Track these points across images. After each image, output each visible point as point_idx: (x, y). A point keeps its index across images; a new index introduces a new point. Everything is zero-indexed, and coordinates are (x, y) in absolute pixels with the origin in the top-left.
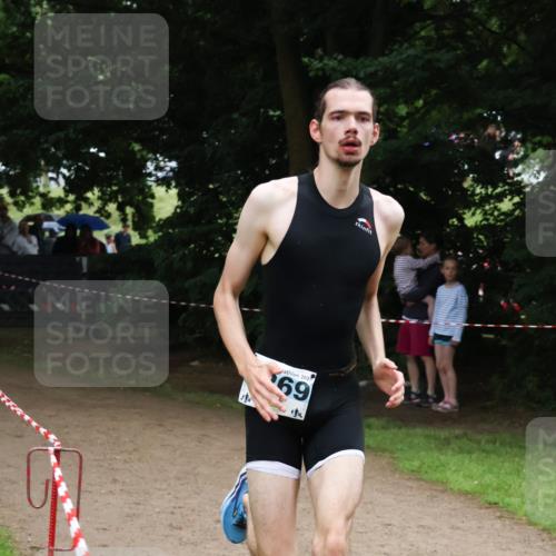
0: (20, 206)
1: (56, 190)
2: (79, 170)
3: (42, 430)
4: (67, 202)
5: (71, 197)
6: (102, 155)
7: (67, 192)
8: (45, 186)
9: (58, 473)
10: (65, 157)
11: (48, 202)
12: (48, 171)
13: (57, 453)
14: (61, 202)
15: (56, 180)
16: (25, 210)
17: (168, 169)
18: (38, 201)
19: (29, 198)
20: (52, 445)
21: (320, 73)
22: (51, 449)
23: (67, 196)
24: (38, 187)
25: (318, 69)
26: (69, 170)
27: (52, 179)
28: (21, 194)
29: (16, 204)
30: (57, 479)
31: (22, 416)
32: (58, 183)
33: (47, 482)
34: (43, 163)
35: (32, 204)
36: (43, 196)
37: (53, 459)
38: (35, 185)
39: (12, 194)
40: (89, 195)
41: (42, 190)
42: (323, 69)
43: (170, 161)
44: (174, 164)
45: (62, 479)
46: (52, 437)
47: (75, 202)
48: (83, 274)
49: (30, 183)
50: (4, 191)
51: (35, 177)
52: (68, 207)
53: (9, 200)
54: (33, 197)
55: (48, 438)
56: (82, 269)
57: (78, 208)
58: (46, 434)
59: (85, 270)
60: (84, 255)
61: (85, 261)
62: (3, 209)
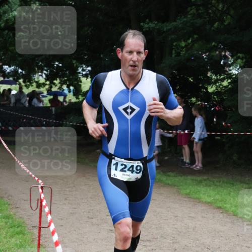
0: (27, 87)
1: (42, 80)
2: (51, 71)
3: (36, 178)
4: (46, 84)
5: (48, 83)
6: (60, 65)
7: (46, 80)
8: (38, 78)
9: (42, 196)
10: (45, 66)
11: (39, 85)
12: (39, 72)
13: (42, 188)
14: (44, 85)
15: (42, 75)
16: (30, 88)
17: (87, 70)
18: (34, 84)
19: (31, 83)
20: (40, 184)
21: (148, 29)
22: (40, 186)
23: (46, 82)
24: (34, 79)
25: (146, 28)
26: (47, 72)
27: (40, 75)
28: (28, 82)
29: (26, 86)
30: (42, 198)
31: (29, 173)
32: (43, 77)
33: (38, 200)
34: (36, 69)
35: (33, 86)
36: (37, 82)
37: (40, 190)
38: (33, 78)
39: (24, 82)
40: (55, 81)
41: (36, 80)
42: (149, 28)
43: (88, 67)
44: (89, 68)
45: (44, 198)
46: (40, 181)
47: (49, 84)
48: (53, 115)
49: (31, 77)
50: (21, 81)
51: (33, 74)
52: (47, 87)
53: (23, 84)
54: (33, 83)
55: (38, 182)
56: (52, 112)
57: (51, 87)
58: (38, 180)
59: (54, 113)
60: (53, 107)
61: (53, 109)
62: (21, 88)
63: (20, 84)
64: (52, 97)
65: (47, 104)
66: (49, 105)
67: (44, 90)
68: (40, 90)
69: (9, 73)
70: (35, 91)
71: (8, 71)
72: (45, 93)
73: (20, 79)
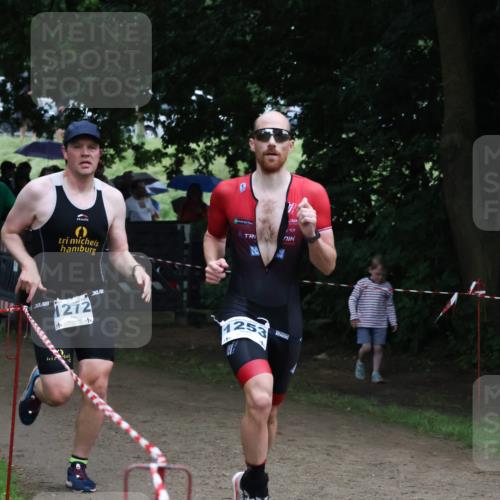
1: (153, 141)
2: (183, 115)
3: (144, 442)
4: (166, 155)
5: (171, 150)
6: (210, 97)
7: (167, 142)
8: (141, 136)
9: (164, 496)
10: (164, 101)
11: (143, 157)
12: (143, 119)
13: (161, 471)
14: (158, 155)
15: (154, 130)
16: (114, 166)
18: (130, 154)
19: (119, 153)
20: (155, 461)
22: (154, 466)
23: (165, 148)
24: (130, 138)
26: (169, 117)
27: (148, 127)
28: (110, 146)
31: (119, 423)
32: (156, 134)
35: (123, 158)
36: (137, 148)
37: (157, 479)
38: (126, 135)
40: (193, 146)
41: (135, 140)
44: (297, 109)
46: (155, 451)
47: (175, 155)
48: (187, 246)
49: (120, 132)
51: (127, 126)
52: (167, 162)
54: (124, 150)
55: (150, 452)
56: (184, 239)
57: (179, 162)
58: (148, 447)
59: (188, 241)
60: (187, 222)
61: (187, 228)
64: (182, 194)
65: (166, 214)
66: (173, 217)
67: (157, 171)
68: (144, 171)
69: (53, 117)
70: (130, 172)
71: (52, 112)
72: (162, 181)
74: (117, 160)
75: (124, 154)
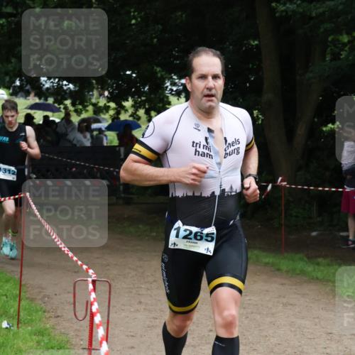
0: (78, 113)
3: (85, 267)
4: (110, 109)
5: (112, 105)
6: (134, 75)
8: (97, 98)
9: (93, 296)
11: (98, 110)
13: (94, 282)
14: (107, 108)
16: (82, 115)
18: (90, 108)
19: (85, 107)
20: (91, 277)
21: (284, 14)
22: (90, 280)
24: (90, 99)
25: (282, 11)
28: (80, 104)
29: (76, 111)
30: (92, 300)
31: (72, 257)
32: (104, 96)
33: (88, 302)
35: (87, 111)
36: (95, 105)
37: (91, 286)
38: (88, 97)
39: (73, 104)
41: (94, 101)
42: (286, 11)
44: (183, 81)
46: (90, 272)
47: (116, 109)
49: (85, 96)
50: (68, 102)
51: (89, 92)
52: (112, 112)
53: (71, 108)
54: (87, 106)
55: (87, 272)
56: (120, 155)
58: (87, 270)
59: (122, 157)
60: (122, 146)
61: (122, 150)
62: (68, 115)
63: (66, 108)
65: (111, 142)
69: (48, 89)
71: (47, 85)
73: (66, 99)
74: (83, 112)
75: (87, 108)
